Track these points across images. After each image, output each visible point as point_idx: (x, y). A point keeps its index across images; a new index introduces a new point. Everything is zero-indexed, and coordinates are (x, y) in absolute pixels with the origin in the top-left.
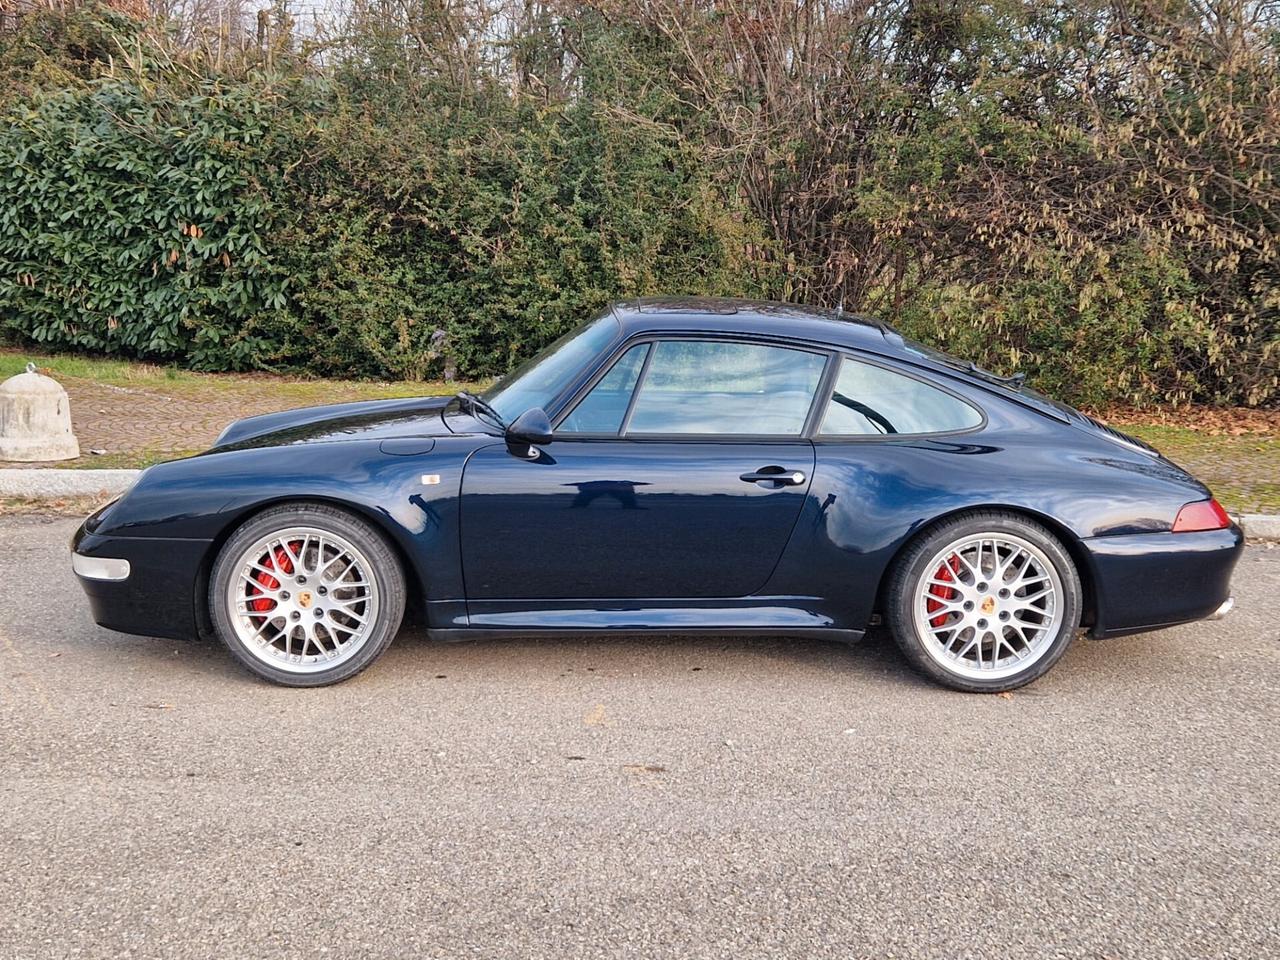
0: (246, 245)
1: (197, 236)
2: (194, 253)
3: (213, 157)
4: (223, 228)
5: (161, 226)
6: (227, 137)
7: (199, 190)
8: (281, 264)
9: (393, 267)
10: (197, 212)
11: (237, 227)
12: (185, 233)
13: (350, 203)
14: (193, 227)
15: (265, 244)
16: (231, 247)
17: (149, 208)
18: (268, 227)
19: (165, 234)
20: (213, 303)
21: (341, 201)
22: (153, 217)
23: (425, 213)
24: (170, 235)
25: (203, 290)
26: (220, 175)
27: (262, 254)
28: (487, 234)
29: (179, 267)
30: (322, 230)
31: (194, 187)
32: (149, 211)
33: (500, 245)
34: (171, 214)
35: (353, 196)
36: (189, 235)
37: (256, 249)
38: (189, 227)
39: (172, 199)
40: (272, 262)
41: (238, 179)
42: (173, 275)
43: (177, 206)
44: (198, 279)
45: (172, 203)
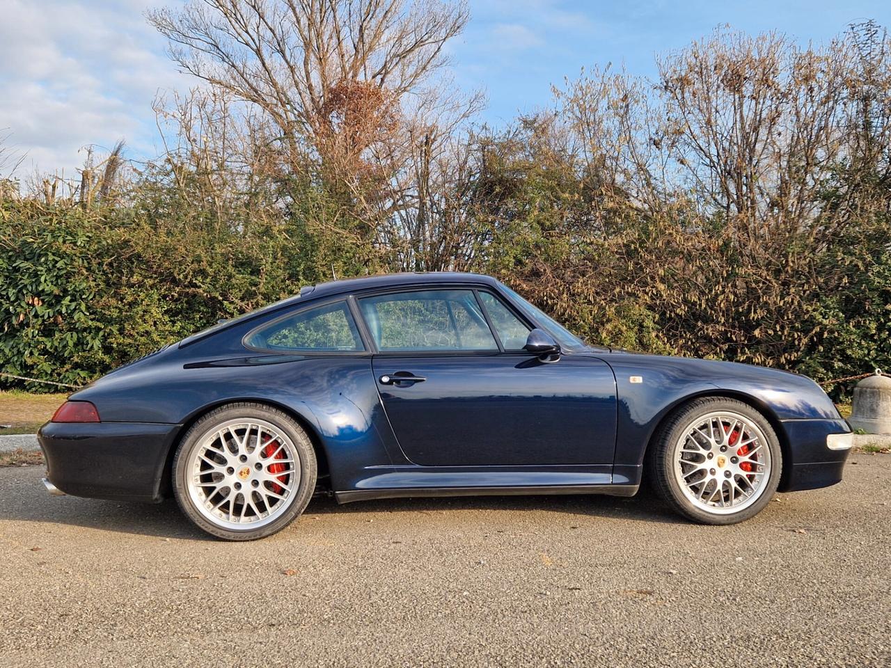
0: (75, 309)
1: (38, 304)
2: (36, 316)
3: (54, 254)
4: (58, 299)
5: (12, 299)
6: (64, 242)
7: (43, 275)
8: (98, 321)
9: (174, 322)
10: (40, 289)
11: (69, 298)
12: (30, 303)
13: (149, 282)
14: (36, 299)
15: (88, 308)
16: (64, 311)
17: (5, 287)
18: (91, 297)
19: (15, 304)
20: (48, 347)
21: (143, 281)
22: (7, 294)
23: (200, 287)
24: (19, 304)
25: (41, 339)
26: (58, 265)
27: (85, 315)
28: (242, 299)
29: (23, 325)
30: (130, 299)
31: (39, 273)
32: (4, 290)
33: (250, 305)
34: (20, 291)
35: (151, 277)
36: (33, 305)
37: (82, 311)
38: (33, 300)
39: (22, 281)
40: (92, 320)
41: (71, 268)
42: (18, 331)
43: (26, 286)
44: (37, 332)
45: (21, 284)
